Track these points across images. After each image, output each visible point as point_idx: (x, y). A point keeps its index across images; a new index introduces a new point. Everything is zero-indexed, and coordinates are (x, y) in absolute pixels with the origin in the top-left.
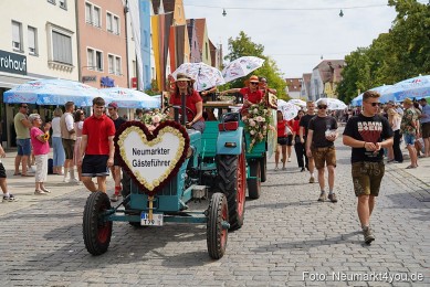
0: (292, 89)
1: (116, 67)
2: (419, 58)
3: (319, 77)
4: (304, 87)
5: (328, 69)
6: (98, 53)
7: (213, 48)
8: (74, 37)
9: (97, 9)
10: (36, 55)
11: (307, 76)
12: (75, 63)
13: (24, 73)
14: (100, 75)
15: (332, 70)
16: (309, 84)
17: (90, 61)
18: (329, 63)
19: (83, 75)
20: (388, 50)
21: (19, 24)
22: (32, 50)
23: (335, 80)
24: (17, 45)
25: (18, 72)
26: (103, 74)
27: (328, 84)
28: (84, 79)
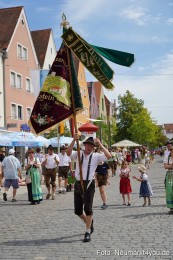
0: (168, 132)
6: (20, 107)
9: (19, 76)
12: (2, 113)
14: (20, 122)
17: (13, 113)
19: (8, 122)
26: (23, 122)
28: (8, 126)
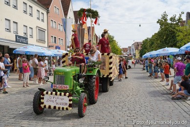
0: (124, 52)
1: (61, 42)
2: (167, 42)
3: (134, 47)
4: (128, 51)
5: (137, 45)
6: (55, 38)
7: (97, 37)
8: (46, 32)
9: (55, 22)
10: (32, 37)
11: (130, 47)
12: (46, 40)
13: (27, 44)
14: (55, 45)
15: (138, 45)
16: (130, 50)
17: (52, 40)
18: (137, 43)
19: (49, 45)
20: (156, 39)
21: (26, 26)
22: (31, 35)
23: (139, 49)
24: (25, 34)
25: (25, 43)
26: (56, 45)
27: (137, 50)
28: (49, 47)
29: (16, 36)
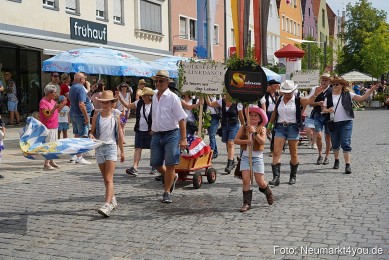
6: (192, 22)
8: (165, 5)
10: (122, 24)
14: (192, 44)
19: (174, 44)
22: (118, 18)
24: (101, 13)
25: (98, 41)
28: (175, 49)
29: (72, 21)
